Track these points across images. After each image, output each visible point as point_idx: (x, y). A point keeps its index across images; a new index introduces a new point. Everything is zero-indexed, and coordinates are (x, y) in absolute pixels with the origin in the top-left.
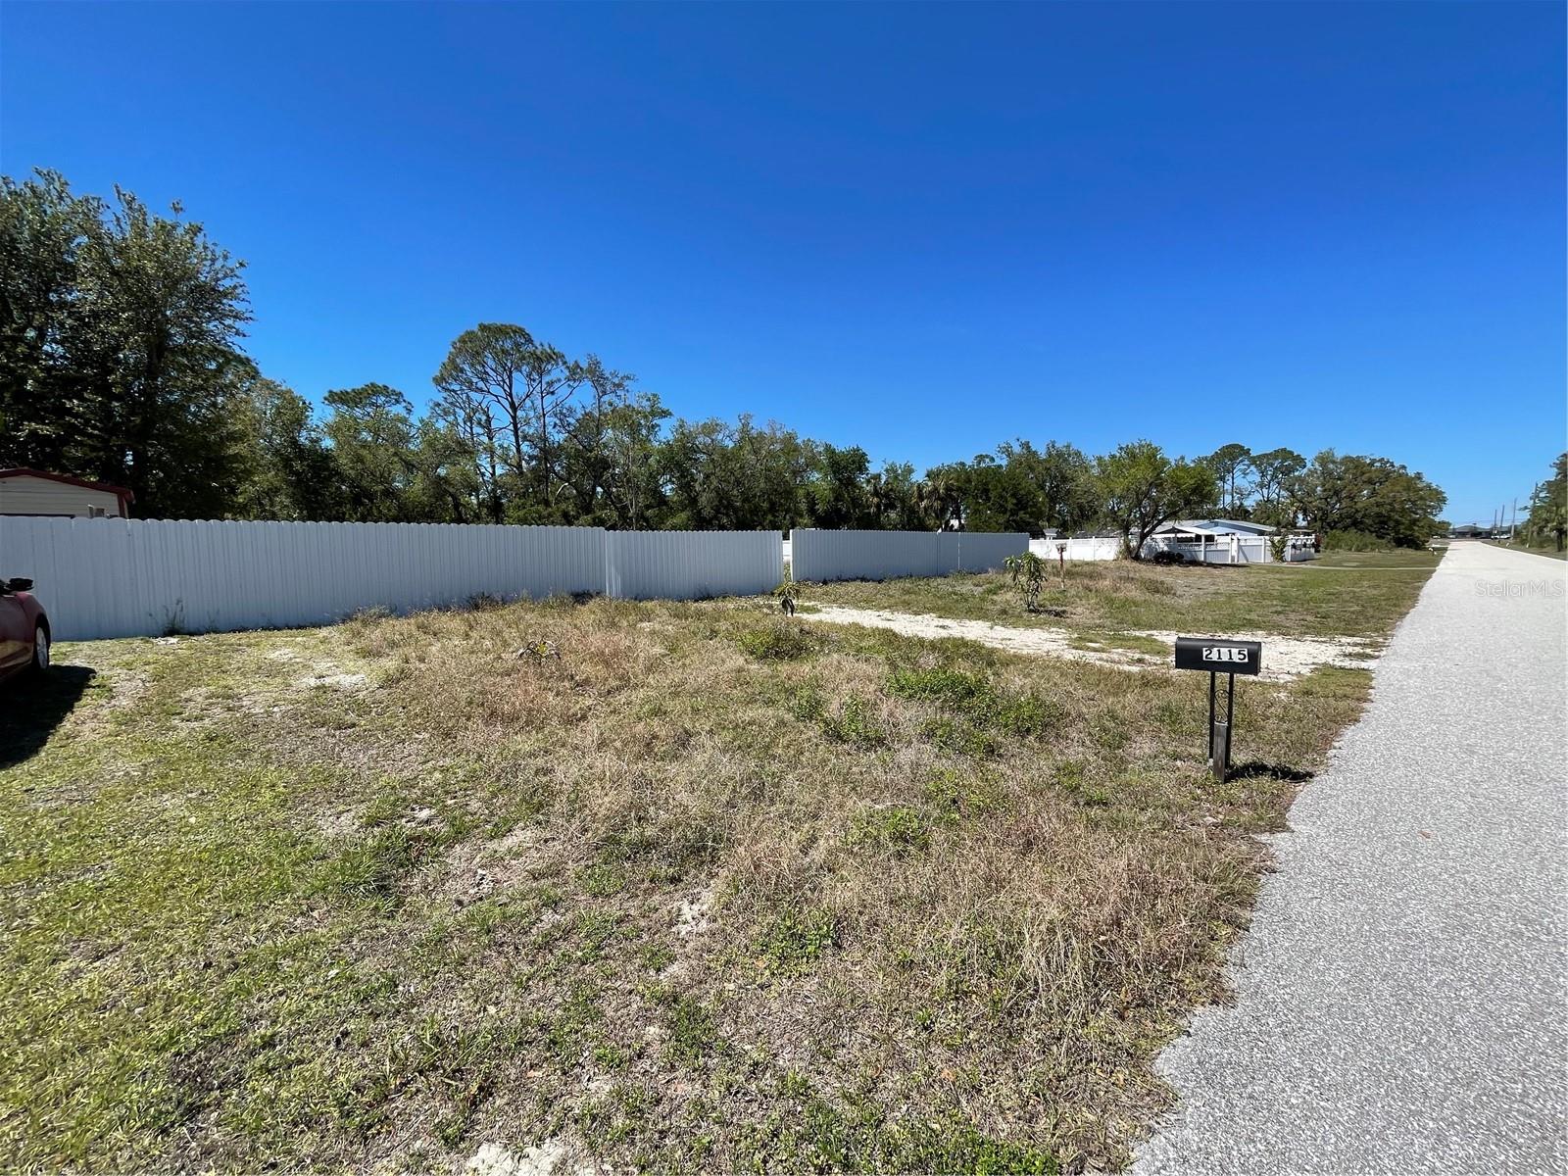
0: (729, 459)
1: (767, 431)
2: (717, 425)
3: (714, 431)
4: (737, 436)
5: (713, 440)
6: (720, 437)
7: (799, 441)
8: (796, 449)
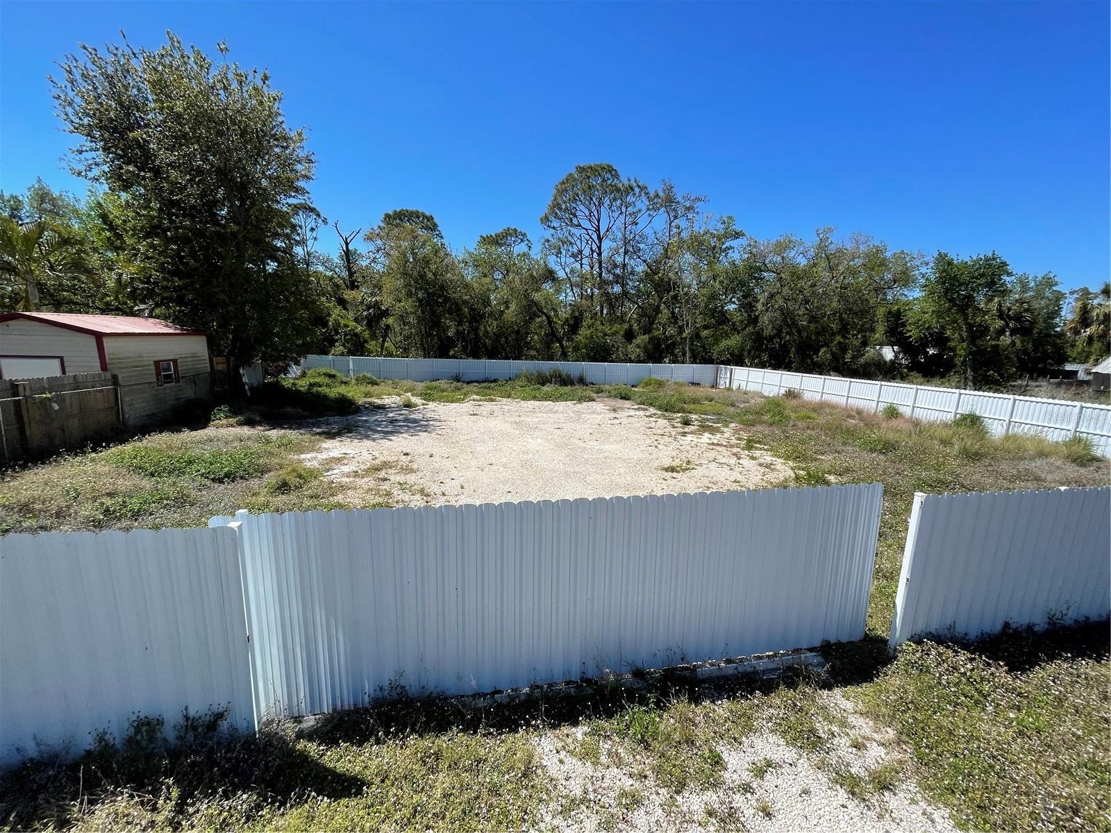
0: (799, 278)
1: (849, 246)
2: (790, 242)
3: (787, 247)
4: (812, 253)
5: (783, 258)
6: (792, 254)
7: (888, 254)
8: (883, 264)
